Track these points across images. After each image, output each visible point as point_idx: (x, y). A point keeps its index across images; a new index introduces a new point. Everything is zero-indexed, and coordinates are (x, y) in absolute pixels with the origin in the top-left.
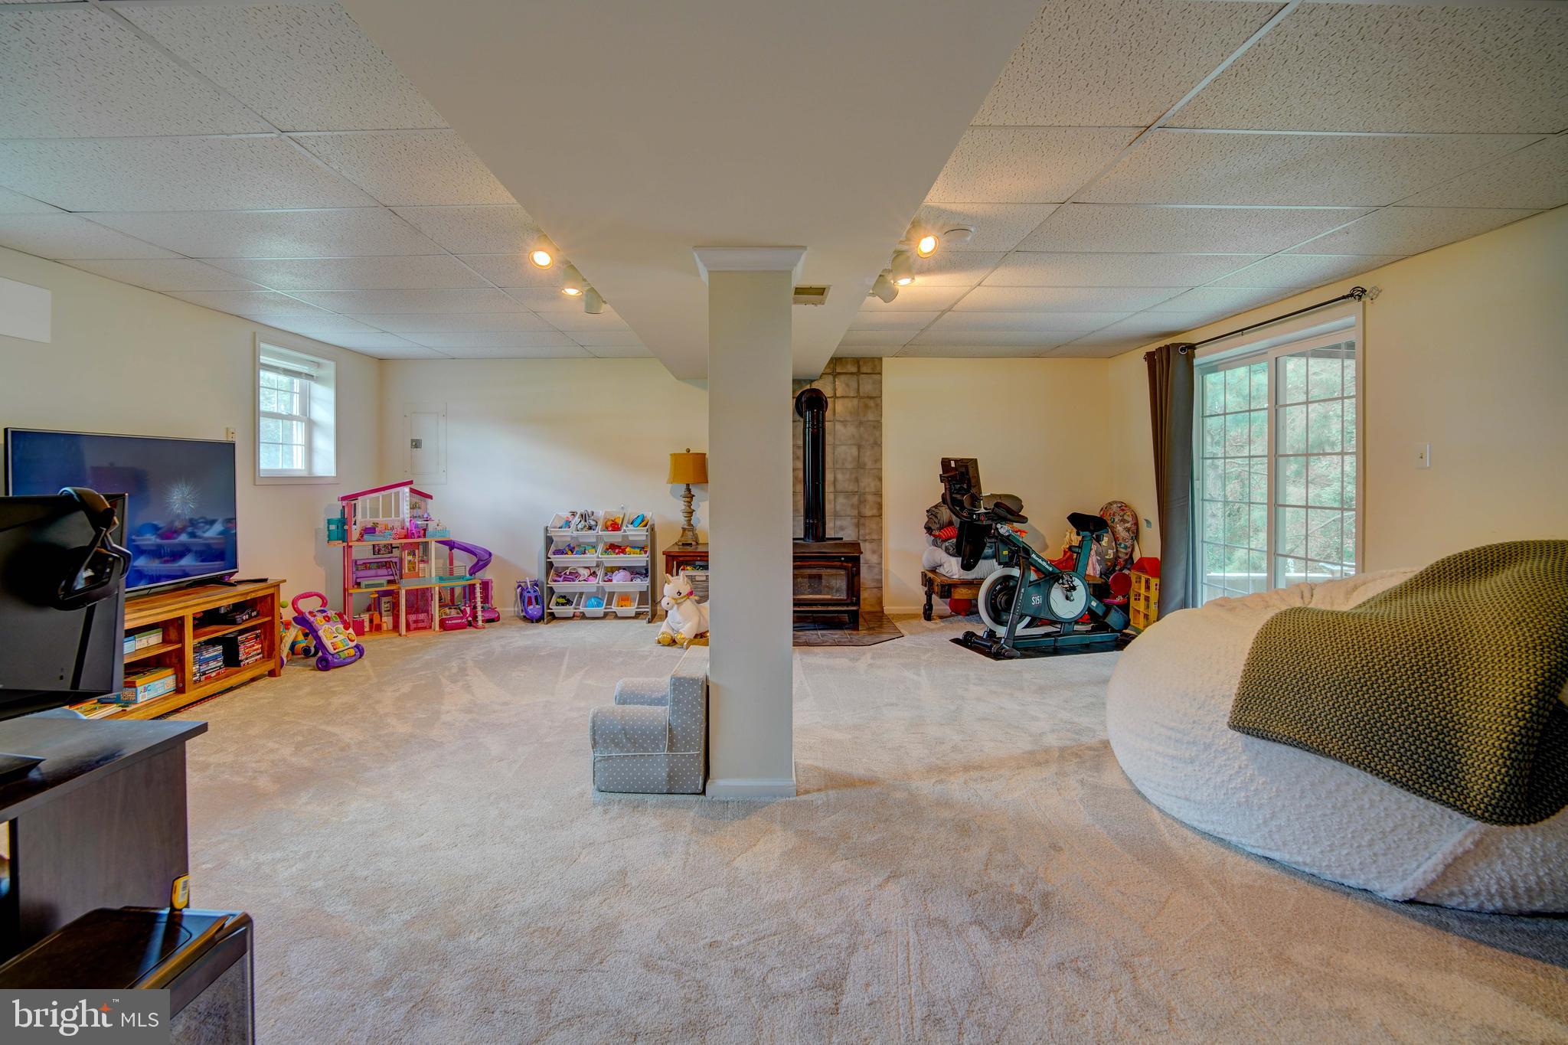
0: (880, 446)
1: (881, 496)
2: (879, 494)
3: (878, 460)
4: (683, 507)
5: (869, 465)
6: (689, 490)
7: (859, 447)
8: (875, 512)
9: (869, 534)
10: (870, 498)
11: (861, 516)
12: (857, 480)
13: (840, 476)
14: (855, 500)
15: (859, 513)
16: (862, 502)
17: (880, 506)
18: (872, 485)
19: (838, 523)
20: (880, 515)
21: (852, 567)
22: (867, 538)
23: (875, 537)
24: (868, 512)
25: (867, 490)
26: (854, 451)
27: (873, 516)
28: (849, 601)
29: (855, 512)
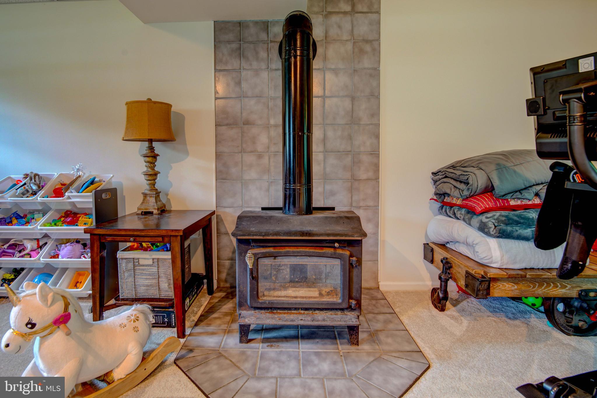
0: (378, 98)
1: (378, 156)
2: (375, 153)
3: (375, 113)
4: (145, 169)
5: (365, 120)
6: (152, 149)
7: (353, 99)
8: (371, 174)
9: (364, 200)
10: (365, 159)
11: (354, 179)
12: (350, 138)
13: (330, 134)
14: (348, 160)
15: (353, 176)
16: (356, 163)
17: (376, 167)
18: (368, 143)
19: (328, 187)
20: (377, 179)
21: (351, 256)
22: (361, 204)
23: (371, 203)
24: (363, 175)
25: (362, 149)
26: (347, 103)
27: (368, 179)
28: (345, 306)
29: (348, 175)
